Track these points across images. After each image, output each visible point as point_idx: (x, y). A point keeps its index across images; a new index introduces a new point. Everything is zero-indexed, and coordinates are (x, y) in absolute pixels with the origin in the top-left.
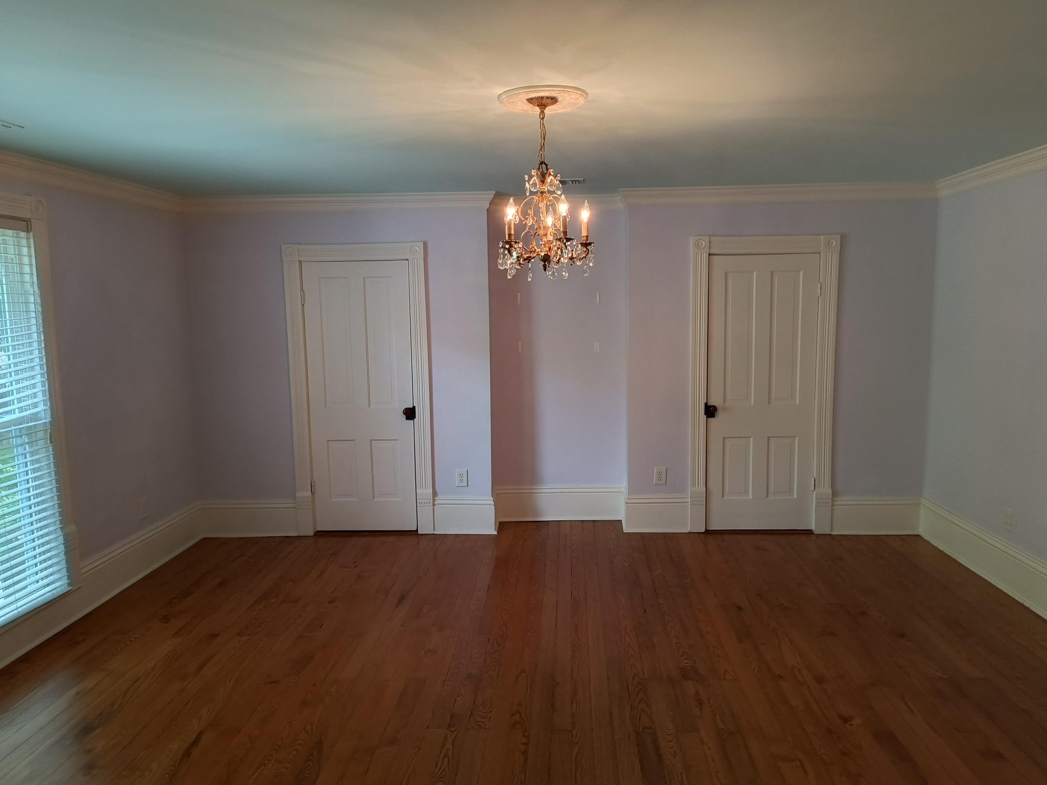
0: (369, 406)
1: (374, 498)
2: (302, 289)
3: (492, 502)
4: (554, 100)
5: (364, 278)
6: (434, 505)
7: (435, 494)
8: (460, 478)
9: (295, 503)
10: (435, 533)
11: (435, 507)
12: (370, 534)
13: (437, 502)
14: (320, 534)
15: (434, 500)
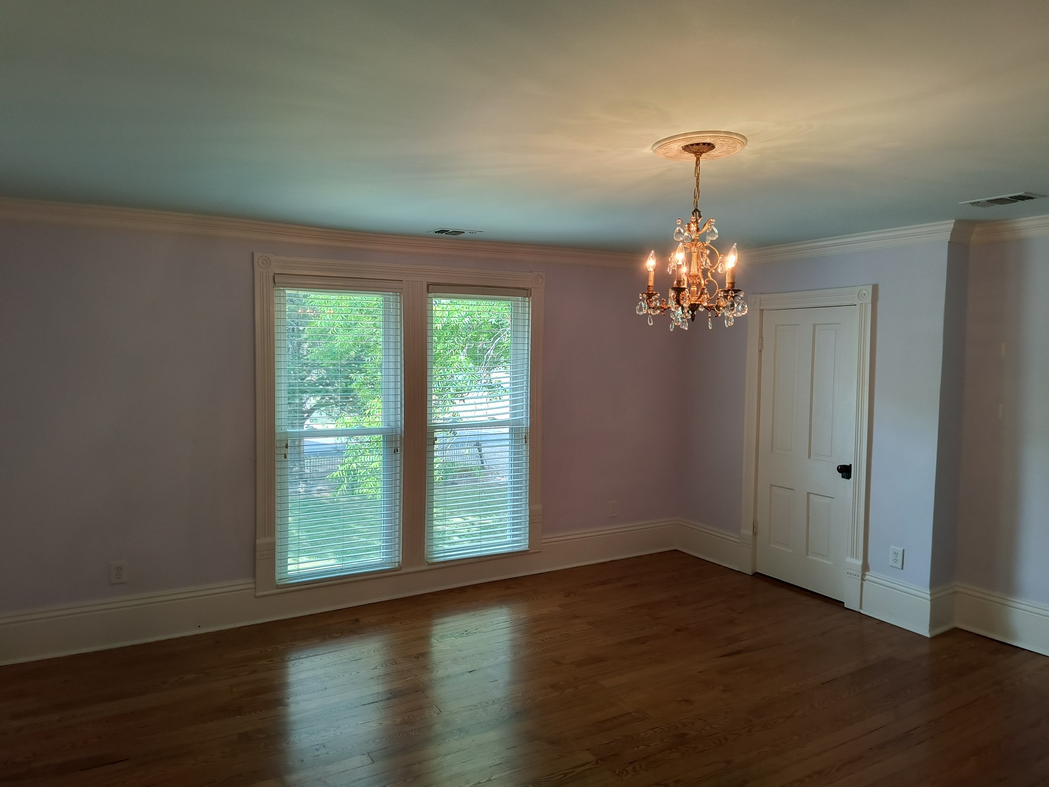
0: (809, 457)
1: (807, 554)
2: (761, 337)
3: (928, 597)
4: (711, 146)
5: (814, 326)
6: (863, 580)
7: (865, 567)
8: (895, 557)
9: (739, 539)
10: (862, 612)
11: (864, 582)
12: (796, 589)
13: (867, 577)
14: (757, 575)
15: (863, 575)
